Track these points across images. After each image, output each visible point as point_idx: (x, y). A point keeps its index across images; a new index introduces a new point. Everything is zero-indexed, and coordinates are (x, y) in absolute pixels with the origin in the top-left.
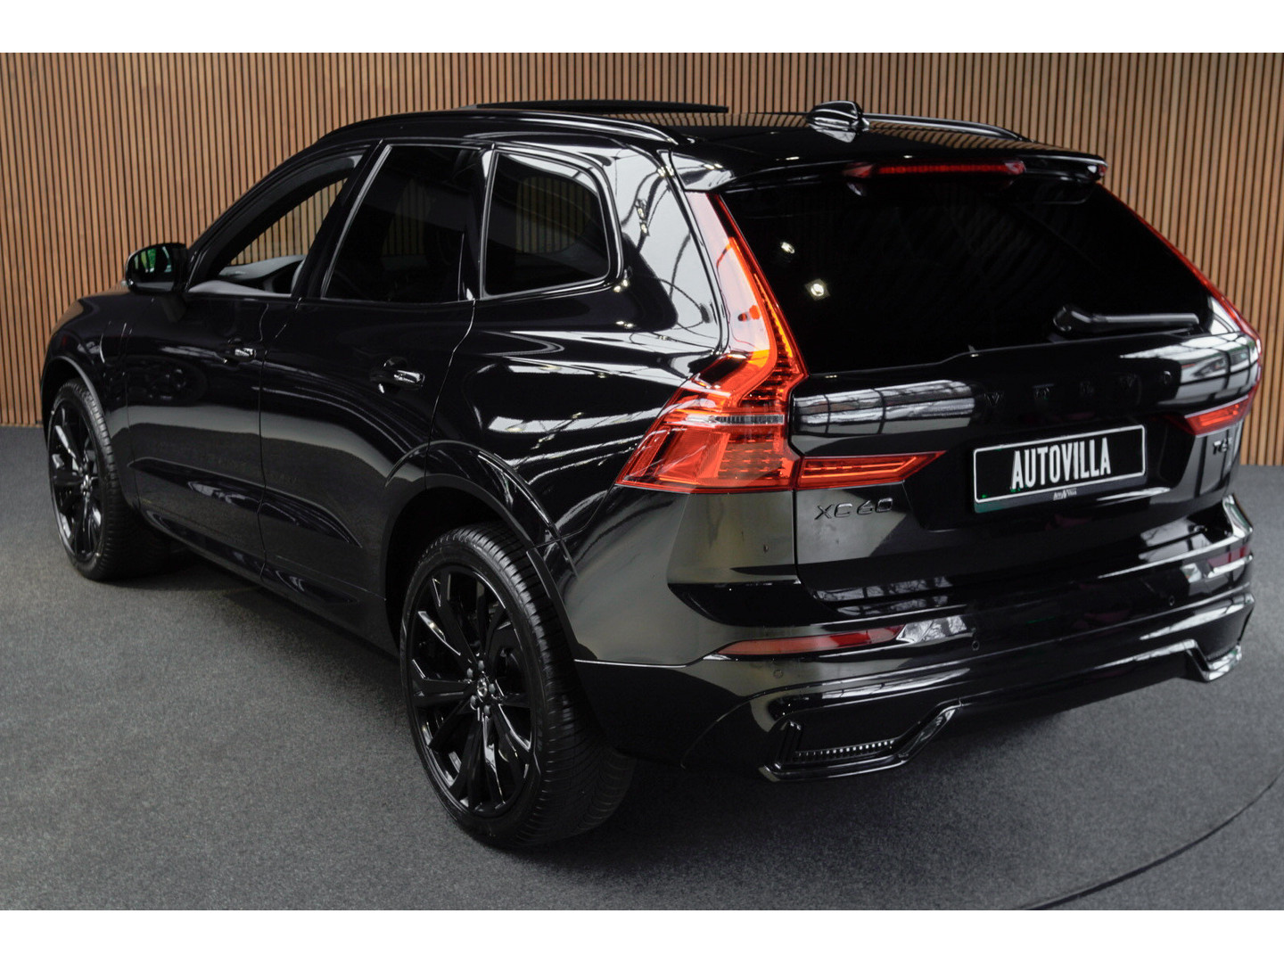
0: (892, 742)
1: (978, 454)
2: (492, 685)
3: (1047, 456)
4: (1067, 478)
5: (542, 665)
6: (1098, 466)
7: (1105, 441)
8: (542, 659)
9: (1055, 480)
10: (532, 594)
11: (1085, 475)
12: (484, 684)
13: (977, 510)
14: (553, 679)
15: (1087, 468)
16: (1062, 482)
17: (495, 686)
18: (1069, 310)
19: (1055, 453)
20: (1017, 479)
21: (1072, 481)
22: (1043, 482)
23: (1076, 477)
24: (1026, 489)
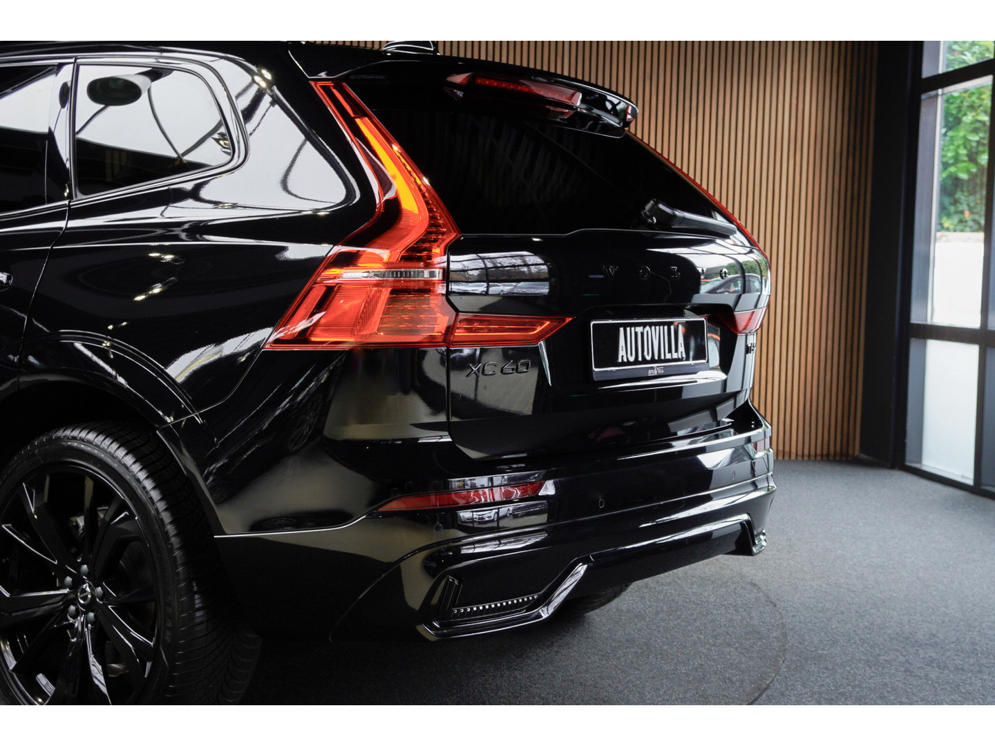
0: (535, 597)
1: (594, 324)
2: (99, 589)
3: (642, 334)
4: (656, 358)
5: (171, 551)
6: (677, 351)
7: (680, 327)
8: (171, 544)
9: (648, 358)
10: (155, 480)
11: (668, 356)
12: (88, 589)
13: (595, 378)
14: (184, 564)
15: (670, 351)
16: (653, 361)
17: (103, 588)
18: (656, 203)
19: (647, 331)
20: (622, 353)
21: (660, 361)
22: (640, 359)
23: (662, 357)
24: (629, 363)
